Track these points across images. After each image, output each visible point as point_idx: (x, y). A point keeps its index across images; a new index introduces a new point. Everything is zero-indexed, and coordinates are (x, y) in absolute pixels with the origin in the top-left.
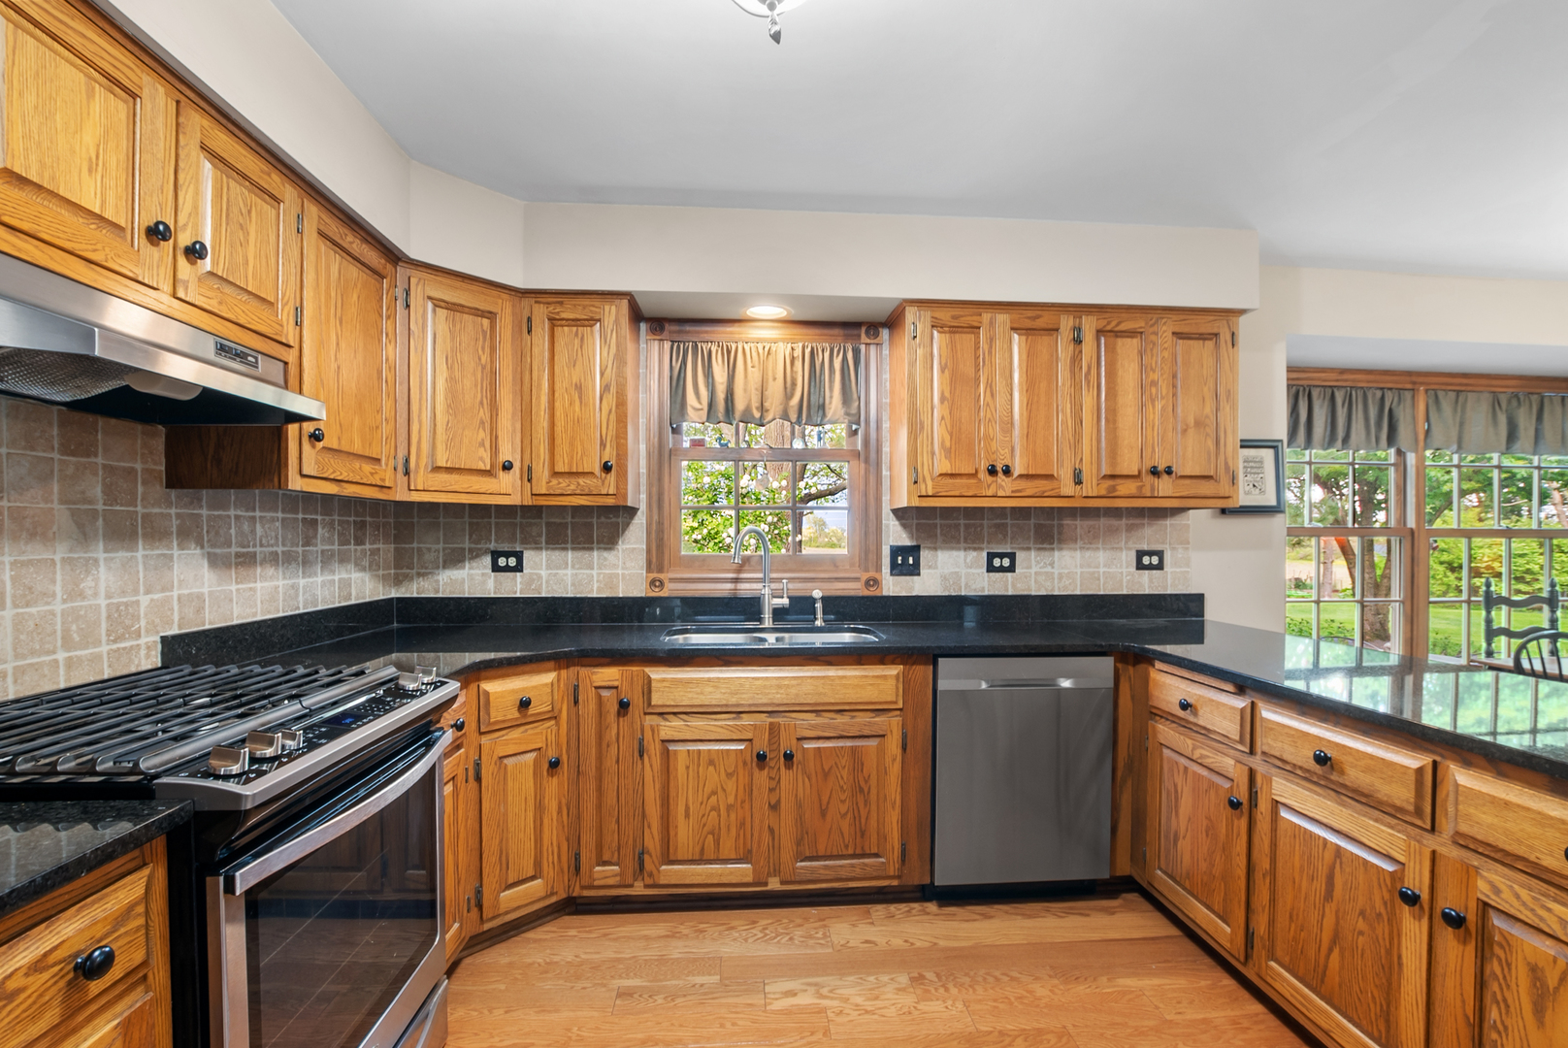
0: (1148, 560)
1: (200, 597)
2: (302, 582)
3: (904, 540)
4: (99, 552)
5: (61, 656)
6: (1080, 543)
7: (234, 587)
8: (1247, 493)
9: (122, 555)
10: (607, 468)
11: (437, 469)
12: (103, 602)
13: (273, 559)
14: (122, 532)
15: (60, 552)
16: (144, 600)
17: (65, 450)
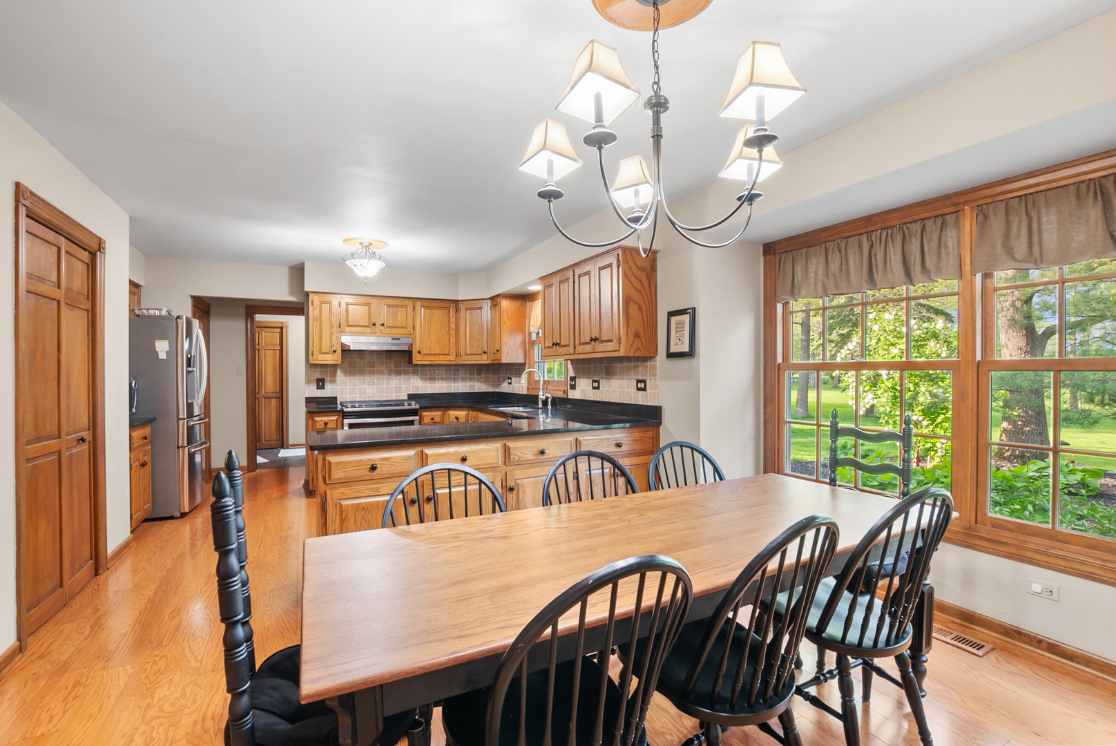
0: (642, 386)
1: (418, 387)
2: (453, 385)
3: (573, 375)
4: (393, 377)
5: (385, 395)
6: (618, 376)
7: (428, 385)
8: (676, 344)
9: (398, 377)
10: (498, 351)
11: (467, 355)
12: (394, 386)
13: (442, 379)
14: (398, 373)
15: (385, 377)
16: (403, 386)
17: (386, 359)
